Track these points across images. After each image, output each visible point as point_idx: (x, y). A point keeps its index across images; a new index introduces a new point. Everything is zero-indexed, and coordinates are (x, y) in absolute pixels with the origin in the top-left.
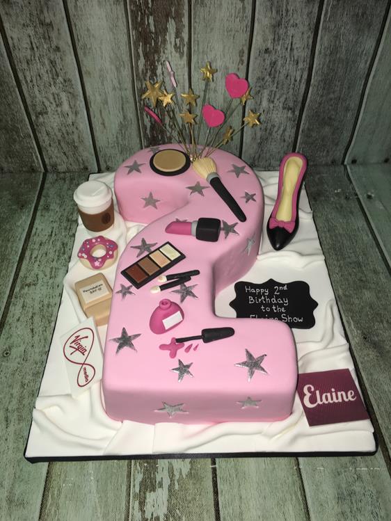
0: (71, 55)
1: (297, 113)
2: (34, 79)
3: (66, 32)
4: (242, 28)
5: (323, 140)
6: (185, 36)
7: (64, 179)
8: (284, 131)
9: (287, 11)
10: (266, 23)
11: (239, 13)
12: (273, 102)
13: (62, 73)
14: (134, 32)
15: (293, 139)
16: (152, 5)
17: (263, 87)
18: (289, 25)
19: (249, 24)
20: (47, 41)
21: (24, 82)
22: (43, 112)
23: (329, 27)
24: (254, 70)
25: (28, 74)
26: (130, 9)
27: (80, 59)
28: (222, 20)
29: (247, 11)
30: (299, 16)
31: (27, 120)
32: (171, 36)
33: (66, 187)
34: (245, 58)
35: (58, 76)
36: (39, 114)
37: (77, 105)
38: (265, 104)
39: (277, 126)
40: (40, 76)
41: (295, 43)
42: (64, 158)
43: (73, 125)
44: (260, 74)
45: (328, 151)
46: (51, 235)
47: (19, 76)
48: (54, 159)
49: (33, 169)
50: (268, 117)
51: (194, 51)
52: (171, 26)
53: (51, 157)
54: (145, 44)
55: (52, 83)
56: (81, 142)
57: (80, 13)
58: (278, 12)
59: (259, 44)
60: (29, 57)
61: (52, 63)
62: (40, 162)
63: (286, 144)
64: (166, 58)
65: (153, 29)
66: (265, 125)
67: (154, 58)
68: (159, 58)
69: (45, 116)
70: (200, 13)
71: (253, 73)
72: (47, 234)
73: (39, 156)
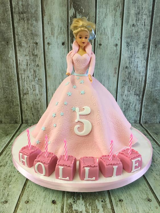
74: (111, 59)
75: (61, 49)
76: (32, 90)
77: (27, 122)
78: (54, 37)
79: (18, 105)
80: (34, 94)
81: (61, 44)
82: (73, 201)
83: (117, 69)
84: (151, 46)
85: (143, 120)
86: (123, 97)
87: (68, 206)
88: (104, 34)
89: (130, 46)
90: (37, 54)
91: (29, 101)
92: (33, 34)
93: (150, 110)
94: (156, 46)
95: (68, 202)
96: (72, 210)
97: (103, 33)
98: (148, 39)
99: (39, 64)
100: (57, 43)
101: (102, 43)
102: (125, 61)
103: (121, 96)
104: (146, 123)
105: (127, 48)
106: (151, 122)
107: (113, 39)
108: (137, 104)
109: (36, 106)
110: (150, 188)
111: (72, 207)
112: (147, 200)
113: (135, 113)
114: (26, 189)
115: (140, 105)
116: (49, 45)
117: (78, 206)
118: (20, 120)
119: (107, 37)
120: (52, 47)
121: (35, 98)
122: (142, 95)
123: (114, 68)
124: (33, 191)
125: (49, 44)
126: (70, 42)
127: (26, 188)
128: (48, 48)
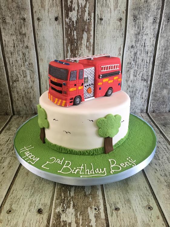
0: (34, 51)
1: (149, 82)
2: (14, 63)
3: (32, 38)
4: (120, 35)
5: (163, 98)
6: (92, 40)
7: (23, 117)
8: (142, 92)
9: (143, 27)
10: (132, 33)
11: (118, 27)
12: (136, 76)
13: (28, 60)
14: (66, 39)
15: (147, 97)
16: (76, 25)
17: (130, 68)
18: (144, 34)
19: (124, 33)
20: (22, 43)
21: (8, 64)
22: (17, 81)
23: (164, 36)
24: (126, 58)
25: (11, 60)
26: (65, 27)
27: (38, 53)
28: (110, 31)
29: (122, 27)
30: (149, 30)
31: (7, 85)
32: (84, 41)
33: (22, 120)
34: (121, 52)
35: (26, 61)
36: (14, 81)
37: (34, 77)
38: (132, 77)
39: (139, 90)
40: (17, 61)
41: (147, 43)
42: (25, 107)
43: (31, 88)
44: (129, 61)
45: (166, 105)
46: (8, 141)
47: (7, 60)
48: (19, 108)
49: (7, 114)
50: (133, 85)
51: (96, 49)
52: (85, 36)
53: (18, 107)
54: (71, 45)
55: (23, 65)
56: (34, 98)
57: (40, 28)
58: (138, 28)
59: (129, 43)
60: (12, 51)
61: (24, 54)
62: (11, 110)
63: (143, 100)
64: (82, 52)
65: (76, 37)
66: (132, 89)
67: (76, 52)
68: (78, 52)
69: (17, 82)
70: (99, 28)
71: (125, 60)
72: (5, 141)
73: (11, 106)
74: (114, 37)
75: (54, 26)
76: (23, 76)
77: (19, 113)
78: (44, 10)
79: (8, 94)
80: (25, 81)
81: (54, 19)
82: (62, 209)
83: (121, 50)
84: (162, 20)
85: (150, 109)
86: (128, 83)
87: (56, 216)
88: (106, 6)
89: (137, 20)
90: (25, 33)
91: (20, 89)
92: (19, 7)
93: (159, 98)
94: (168, 19)
95: (56, 211)
96: (59, 221)
97: (104, 5)
98: (160, 11)
99: (29, 46)
100: (49, 18)
101: (103, 18)
102: (131, 39)
103: (126, 82)
104: (153, 112)
105: (134, 23)
106: (159, 111)
107: (116, 12)
108: (144, 91)
109: (28, 96)
110: (152, 193)
111: (60, 218)
112: (147, 208)
113: (141, 101)
114: (9, 196)
115: (148, 92)
116: (39, 21)
117: (67, 216)
118: (11, 112)
119: (109, 9)
120: (43, 23)
121: (27, 86)
122: (151, 80)
123: (118, 49)
124: (17, 198)
125: (38, 19)
126: (65, 17)
127: (10, 194)
128: (38, 25)
